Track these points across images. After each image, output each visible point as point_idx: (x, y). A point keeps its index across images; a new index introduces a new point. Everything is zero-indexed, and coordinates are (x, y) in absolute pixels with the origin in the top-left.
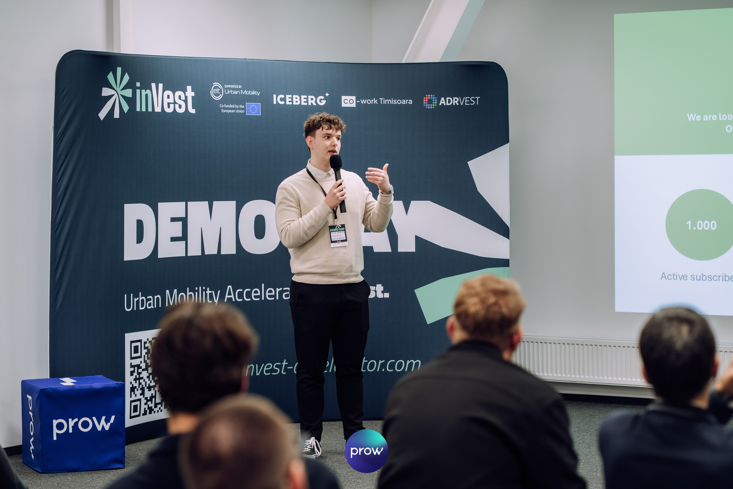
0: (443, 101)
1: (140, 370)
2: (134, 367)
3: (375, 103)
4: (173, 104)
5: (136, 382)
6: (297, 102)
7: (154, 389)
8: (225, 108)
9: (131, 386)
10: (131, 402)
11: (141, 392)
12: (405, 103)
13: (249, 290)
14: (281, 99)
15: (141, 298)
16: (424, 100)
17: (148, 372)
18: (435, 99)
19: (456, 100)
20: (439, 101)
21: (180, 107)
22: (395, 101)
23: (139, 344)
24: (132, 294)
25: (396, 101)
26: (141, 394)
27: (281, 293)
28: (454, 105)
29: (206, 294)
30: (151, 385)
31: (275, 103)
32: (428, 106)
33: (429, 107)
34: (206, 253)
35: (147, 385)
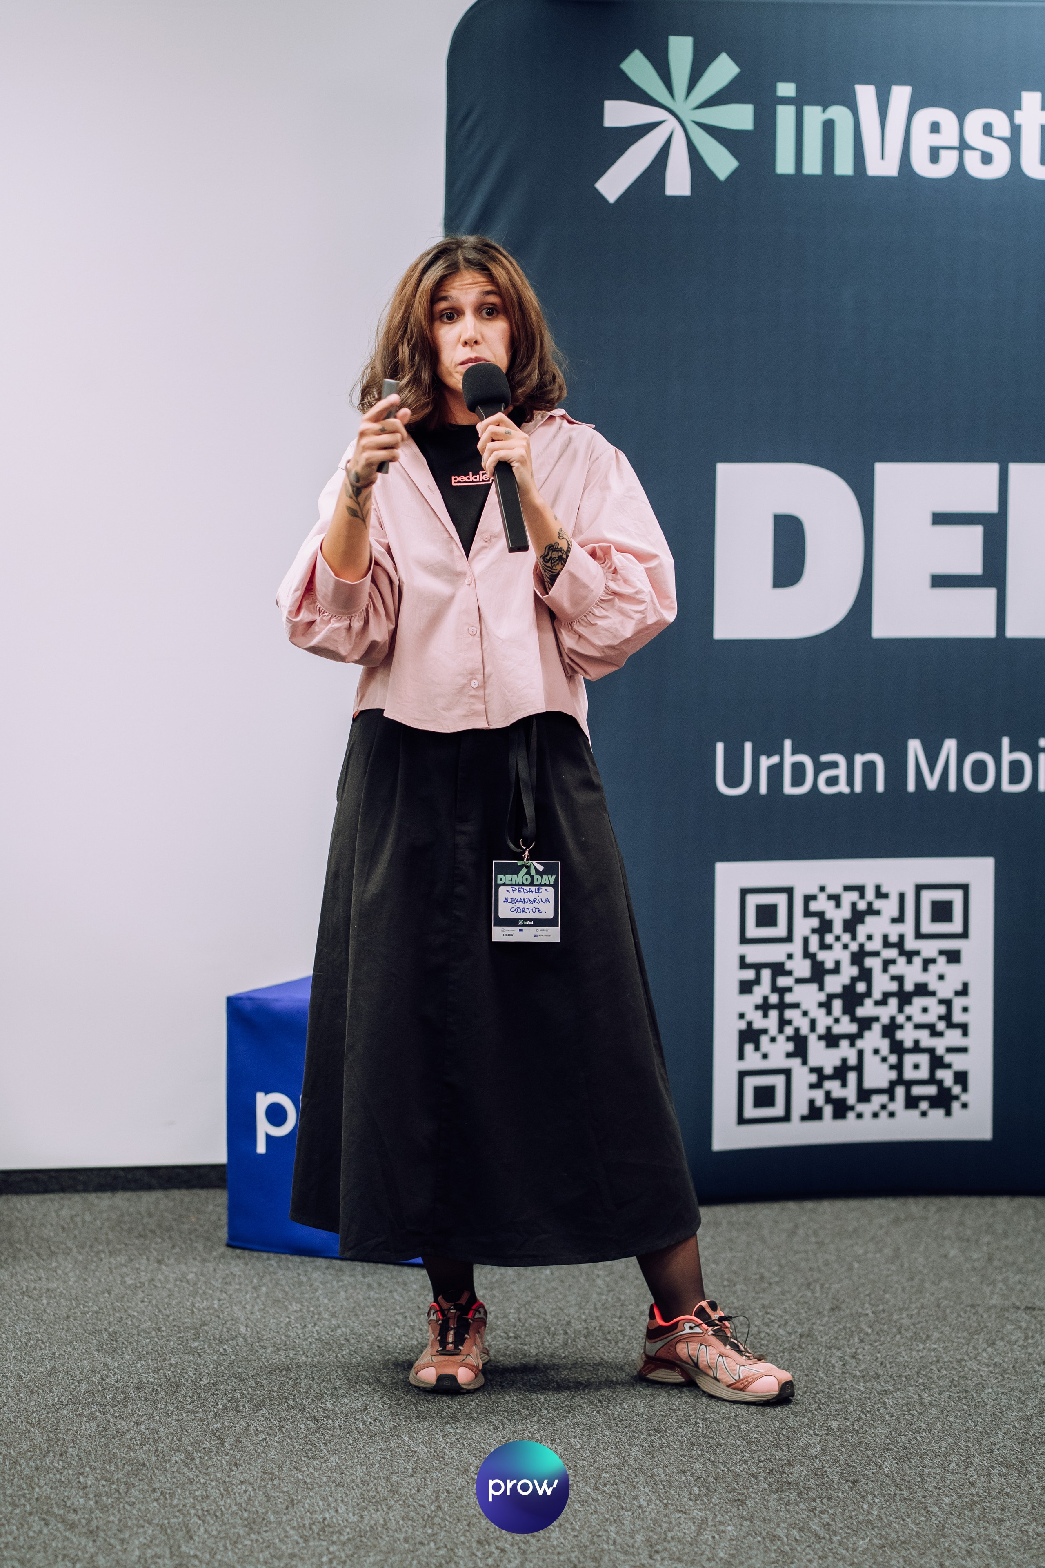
1: (782, 982)
2: (758, 967)
4: (958, 151)
5: (765, 1015)
7: (852, 1045)
9: (743, 1025)
10: (742, 1075)
11: (790, 1047)
15: (789, 759)
17: (821, 988)
21: (987, 159)
23: (781, 900)
24: (748, 747)
26: (789, 1055)
30: (837, 1030)
35: (821, 1030)
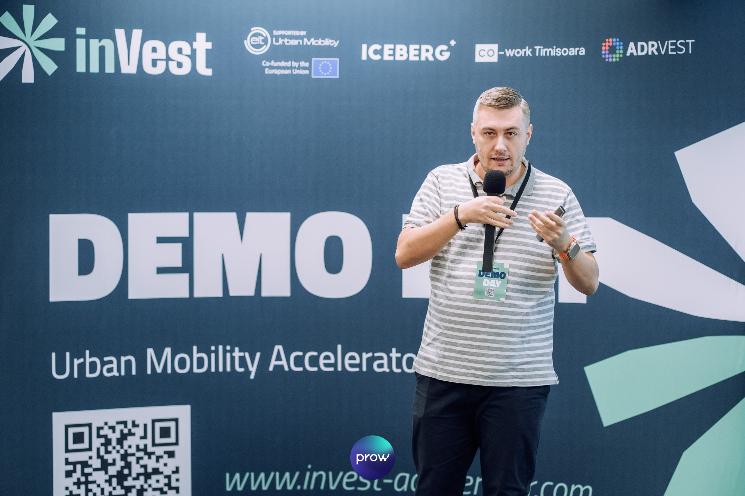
0: (632, 49)
3: (529, 54)
4: (165, 62)
6: (401, 55)
8: (271, 67)
12: (573, 54)
13: (315, 354)
14: (376, 52)
15: (88, 360)
16: (603, 48)
18: (620, 45)
19: (653, 46)
20: (625, 49)
21: (180, 65)
22: (559, 51)
24: (68, 354)
25: (560, 49)
27: (370, 361)
28: (650, 55)
29: (233, 359)
31: (364, 57)
32: (609, 58)
33: (610, 60)
34: (233, 293)
